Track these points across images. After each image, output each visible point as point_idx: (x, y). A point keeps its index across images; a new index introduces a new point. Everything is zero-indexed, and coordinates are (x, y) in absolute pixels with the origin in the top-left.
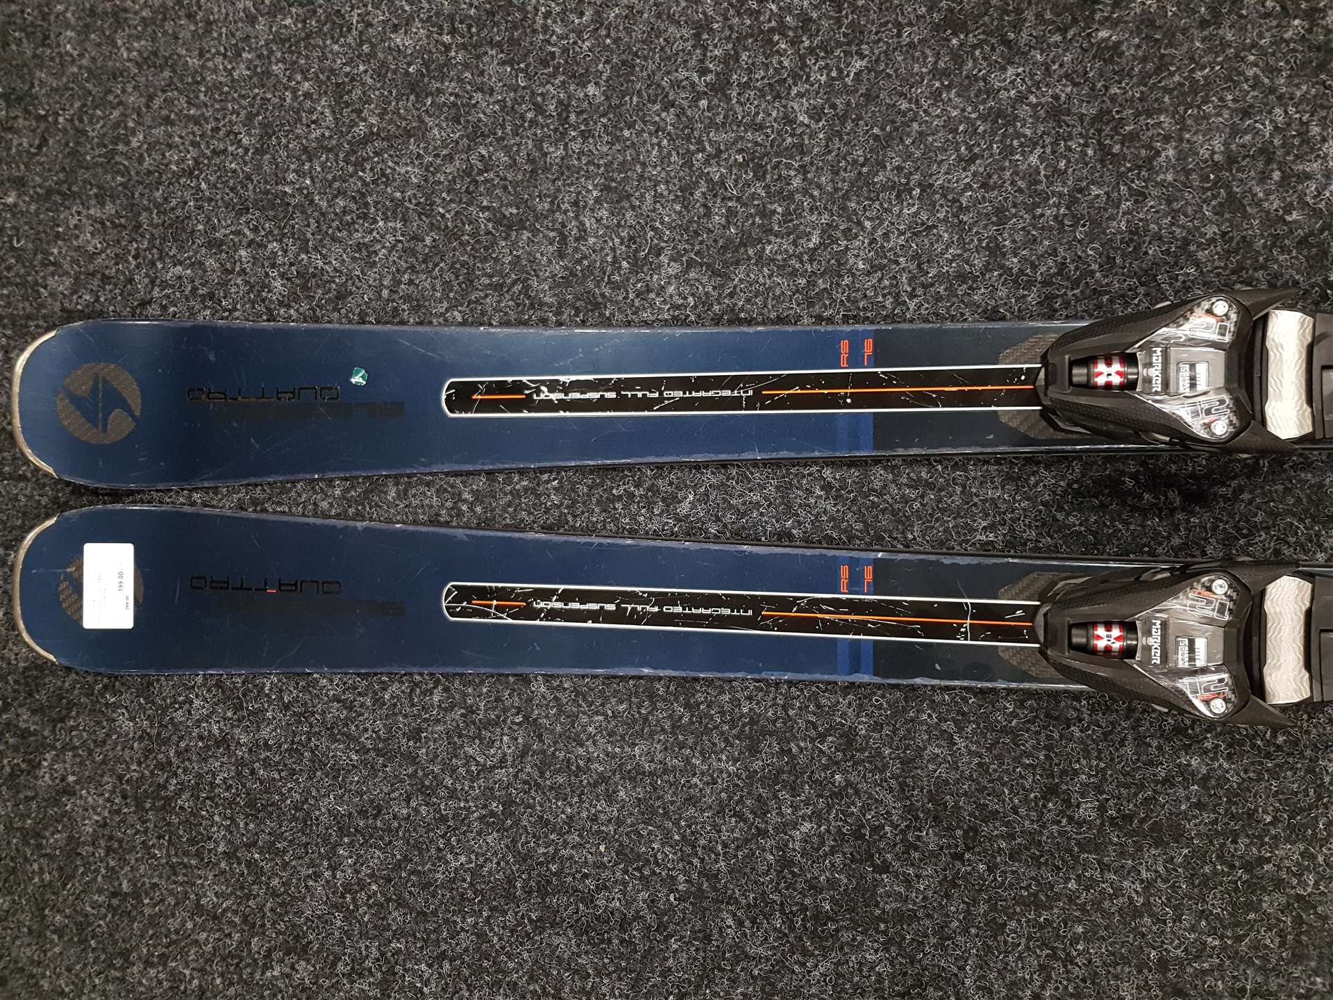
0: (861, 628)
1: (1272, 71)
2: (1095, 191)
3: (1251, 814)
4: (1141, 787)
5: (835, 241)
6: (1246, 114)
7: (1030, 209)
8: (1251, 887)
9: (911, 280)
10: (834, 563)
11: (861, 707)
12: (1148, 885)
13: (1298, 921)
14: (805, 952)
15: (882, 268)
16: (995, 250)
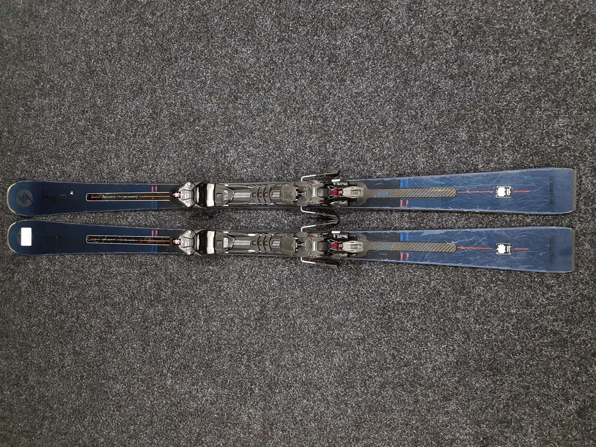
0: (155, 243)
1: (223, 136)
2: (196, 158)
3: (220, 277)
4: (203, 273)
5: (154, 167)
6: (219, 144)
7: (185, 162)
8: (220, 291)
9: (167, 174)
10: (151, 231)
11: (159, 259)
12: (204, 291)
13: (227, 297)
14: (149, 308)
15: (162, 172)
16: (180, 169)
